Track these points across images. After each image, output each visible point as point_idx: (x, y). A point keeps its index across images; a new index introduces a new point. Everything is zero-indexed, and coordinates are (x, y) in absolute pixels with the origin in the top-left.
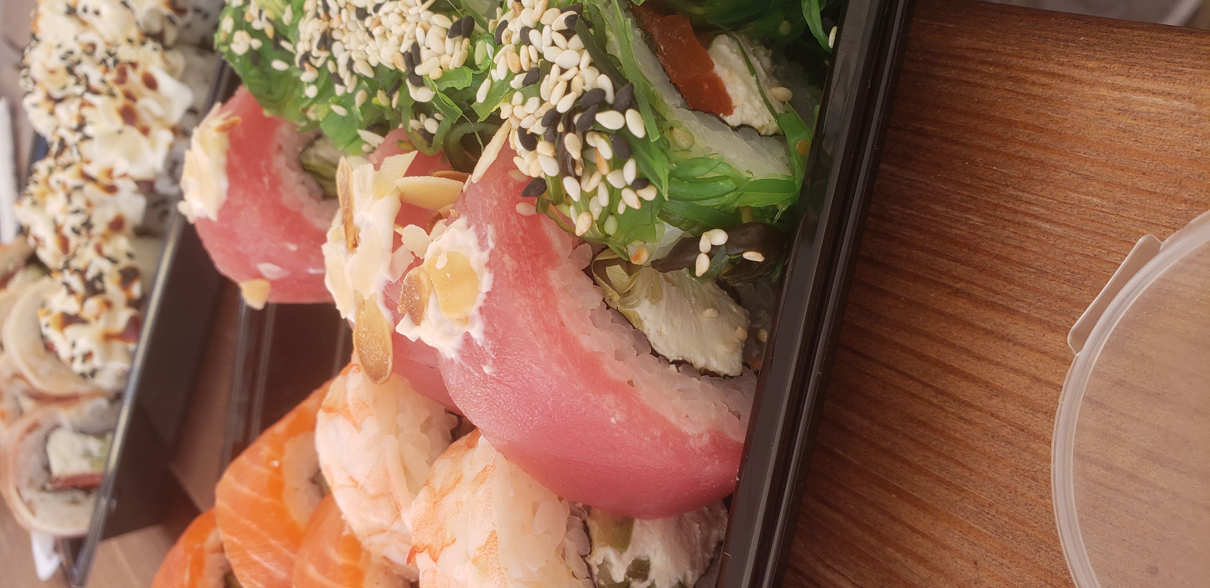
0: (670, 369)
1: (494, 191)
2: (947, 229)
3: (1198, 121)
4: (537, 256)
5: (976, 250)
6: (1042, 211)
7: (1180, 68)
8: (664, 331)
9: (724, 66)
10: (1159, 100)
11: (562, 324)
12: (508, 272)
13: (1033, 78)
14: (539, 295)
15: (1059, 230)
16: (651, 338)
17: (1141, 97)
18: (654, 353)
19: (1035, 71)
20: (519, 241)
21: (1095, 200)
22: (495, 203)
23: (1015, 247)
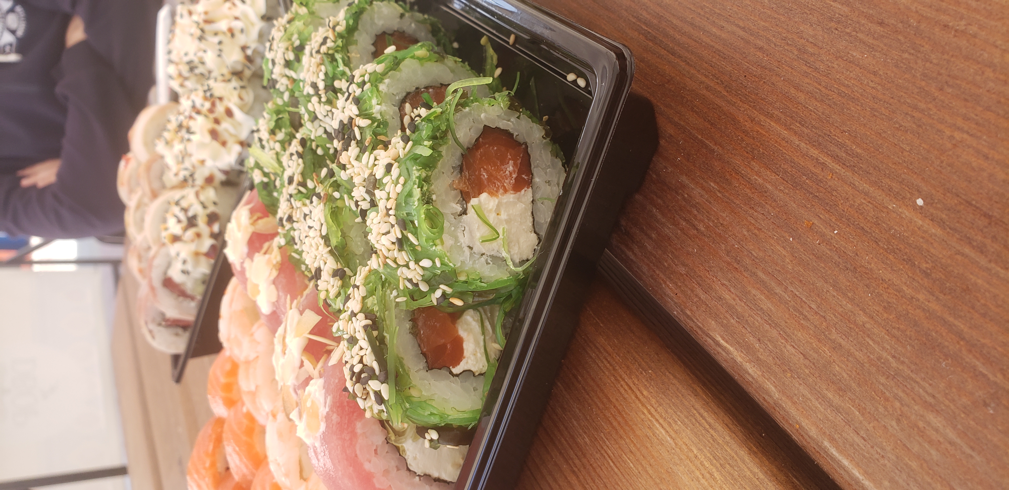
0: (415, 479)
1: (338, 374)
2: (576, 437)
3: (674, 454)
4: (353, 412)
5: (585, 456)
6: (612, 455)
7: (676, 419)
8: (418, 456)
9: (465, 330)
10: (663, 432)
11: (356, 456)
12: (333, 425)
13: (622, 383)
14: (347, 438)
15: (616, 470)
16: (409, 462)
17: (658, 426)
18: (408, 469)
19: (624, 380)
20: (345, 404)
21: (631, 465)
22: (337, 381)
23: (599, 466)
